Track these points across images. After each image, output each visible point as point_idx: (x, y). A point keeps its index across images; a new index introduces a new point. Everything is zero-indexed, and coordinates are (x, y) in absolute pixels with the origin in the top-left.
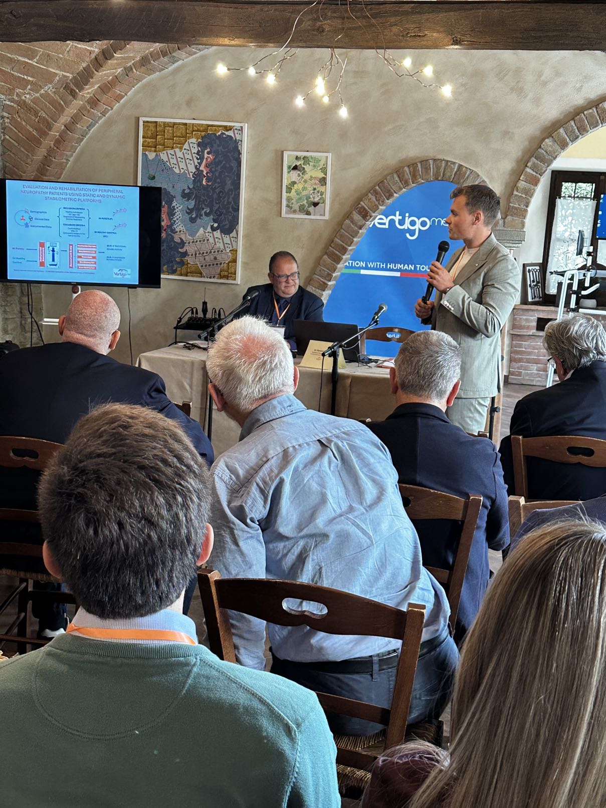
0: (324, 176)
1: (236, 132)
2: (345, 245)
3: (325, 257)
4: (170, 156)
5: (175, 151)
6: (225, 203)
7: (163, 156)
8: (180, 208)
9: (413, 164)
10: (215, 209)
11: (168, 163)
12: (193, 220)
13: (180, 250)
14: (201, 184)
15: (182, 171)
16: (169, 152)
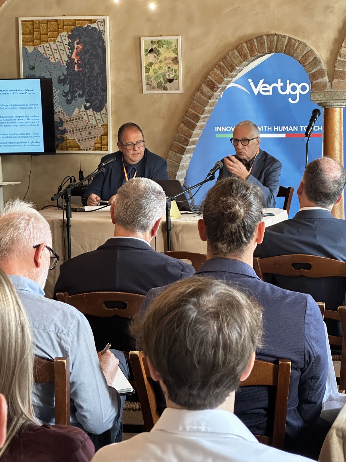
0: (176, 56)
1: (99, 24)
2: (197, 114)
3: (182, 125)
4: (46, 48)
5: (49, 44)
6: (95, 85)
7: (40, 49)
8: (57, 92)
9: (250, 40)
10: (86, 91)
11: (45, 55)
12: (69, 102)
13: (60, 128)
14: (74, 71)
15: (57, 60)
16: (45, 45)
